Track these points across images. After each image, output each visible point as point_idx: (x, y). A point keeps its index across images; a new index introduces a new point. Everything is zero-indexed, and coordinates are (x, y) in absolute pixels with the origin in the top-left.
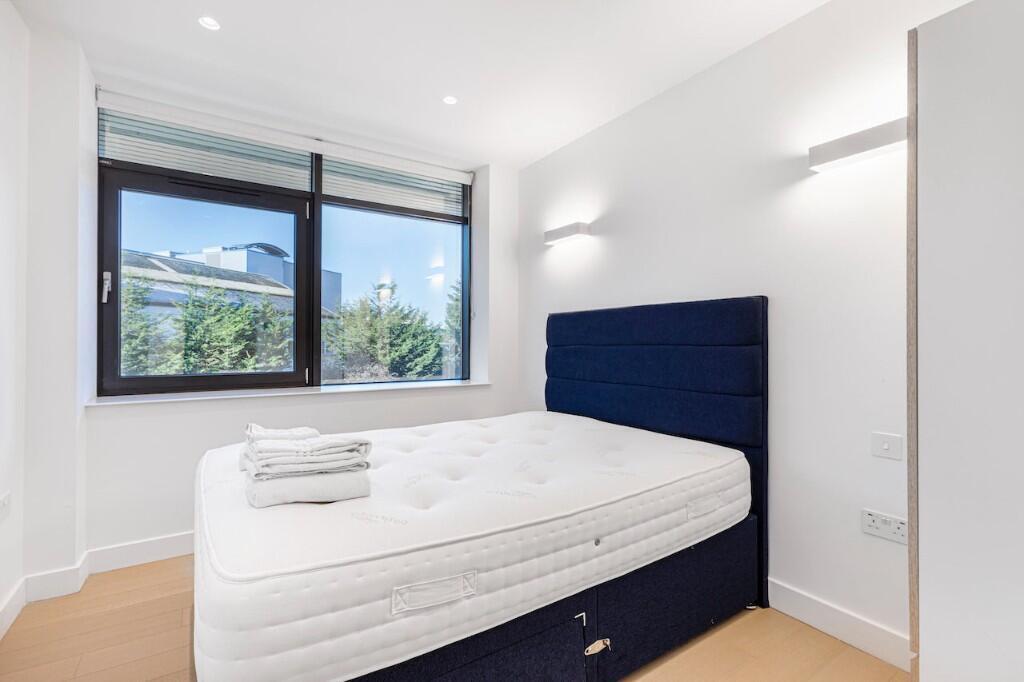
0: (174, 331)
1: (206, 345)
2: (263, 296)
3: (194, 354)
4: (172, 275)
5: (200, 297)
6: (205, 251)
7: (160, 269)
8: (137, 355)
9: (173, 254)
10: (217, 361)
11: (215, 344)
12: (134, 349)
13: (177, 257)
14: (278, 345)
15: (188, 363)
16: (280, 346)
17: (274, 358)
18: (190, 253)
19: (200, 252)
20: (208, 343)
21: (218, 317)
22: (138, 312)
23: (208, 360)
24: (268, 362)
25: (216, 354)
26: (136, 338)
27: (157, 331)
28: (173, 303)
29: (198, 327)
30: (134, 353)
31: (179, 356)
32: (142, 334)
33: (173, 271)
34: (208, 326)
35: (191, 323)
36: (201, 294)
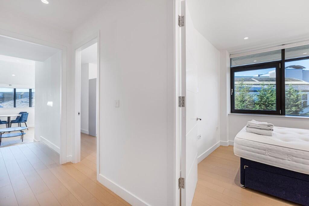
0: (258, 99)
1: (267, 103)
2: (289, 85)
3: (263, 105)
4: (257, 82)
5: (265, 88)
6: (269, 72)
7: (254, 81)
8: (247, 105)
9: (259, 76)
10: (271, 108)
11: (270, 102)
12: (247, 104)
13: (260, 76)
14: (296, 103)
15: (261, 108)
16: (297, 103)
17: (294, 108)
18: (264, 74)
19: (268, 73)
20: (268, 102)
21: (271, 94)
22: (248, 94)
23: (268, 107)
24: (291, 109)
25: (270, 106)
26: (247, 101)
27: (253, 99)
28: (257, 91)
29: (264, 97)
30: (246, 105)
31: (258, 106)
32: (248, 100)
33: (258, 81)
34: (268, 97)
35: (262, 96)
36: (266, 87)
